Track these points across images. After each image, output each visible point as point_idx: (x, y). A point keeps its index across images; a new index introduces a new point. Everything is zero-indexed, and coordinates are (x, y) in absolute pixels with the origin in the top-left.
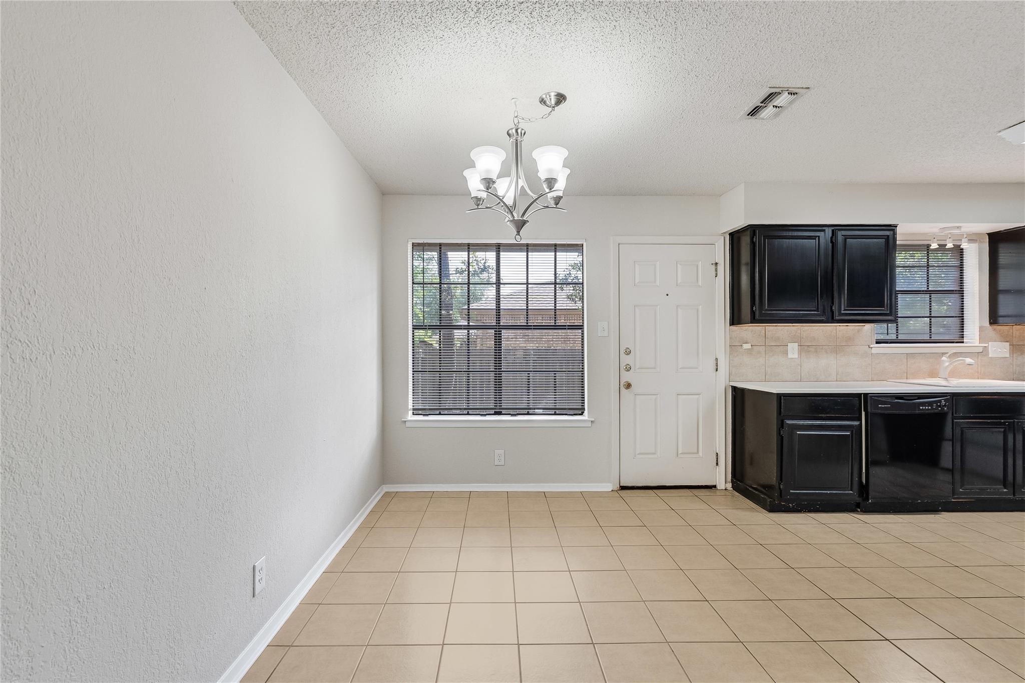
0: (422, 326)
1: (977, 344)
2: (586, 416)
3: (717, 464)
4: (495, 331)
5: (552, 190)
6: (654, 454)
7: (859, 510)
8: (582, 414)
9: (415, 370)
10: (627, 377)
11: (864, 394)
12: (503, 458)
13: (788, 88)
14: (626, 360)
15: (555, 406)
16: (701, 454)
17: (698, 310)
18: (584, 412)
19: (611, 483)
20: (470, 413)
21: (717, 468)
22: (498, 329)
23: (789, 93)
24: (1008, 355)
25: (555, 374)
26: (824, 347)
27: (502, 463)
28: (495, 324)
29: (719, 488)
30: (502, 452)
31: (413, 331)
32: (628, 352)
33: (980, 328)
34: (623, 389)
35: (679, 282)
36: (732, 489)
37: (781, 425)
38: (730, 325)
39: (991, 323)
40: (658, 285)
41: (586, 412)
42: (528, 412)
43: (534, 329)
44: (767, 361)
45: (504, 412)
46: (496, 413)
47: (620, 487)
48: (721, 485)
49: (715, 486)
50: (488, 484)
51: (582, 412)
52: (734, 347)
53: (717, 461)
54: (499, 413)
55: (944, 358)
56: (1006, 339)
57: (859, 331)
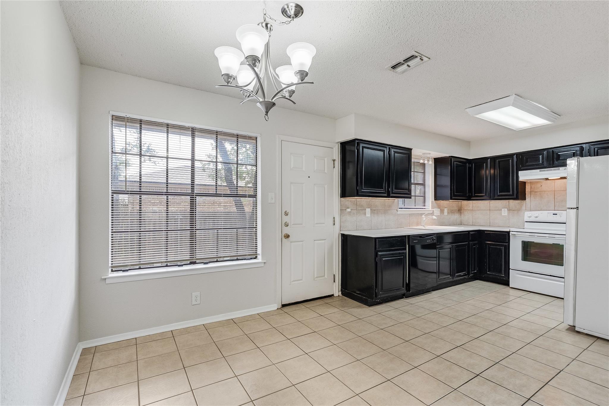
0: (125, 191)
1: (431, 209)
2: (260, 259)
3: (334, 281)
4: (191, 197)
5: (303, 81)
6: (301, 280)
7: (405, 297)
8: (256, 258)
9: (114, 231)
10: (286, 231)
11: (408, 235)
12: (199, 298)
13: (422, 55)
14: (286, 219)
15: (237, 254)
16: (326, 276)
17: (325, 188)
18: (257, 257)
19: (276, 304)
20: (168, 265)
21: (334, 284)
22: (193, 196)
23: (420, 58)
24: (439, 215)
25: (237, 230)
26: (380, 210)
27: (198, 302)
28: (190, 192)
29: (335, 296)
30: (198, 293)
31: (112, 195)
32: (286, 214)
33: (432, 202)
34: (283, 239)
35: (315, 169)
36: (342, 295)
37: (376, 255)
38: (341, 197)
39: (435, 200)
40: (304, 170)
41: (259, 257)
42: (217, 260)
43: (224, 196)
44: (357, 219)
45: (197, 261)
46: (191, 263)
47: (282, 305)
48: (336, 294)
49: (333, 295)
50: (186, 322)
51: (256, 257)
52: (342, 211)
53: (334, 279)
54: (194, 263)
55: (423, 216)
56: (439, 207)
57: (393, 202)
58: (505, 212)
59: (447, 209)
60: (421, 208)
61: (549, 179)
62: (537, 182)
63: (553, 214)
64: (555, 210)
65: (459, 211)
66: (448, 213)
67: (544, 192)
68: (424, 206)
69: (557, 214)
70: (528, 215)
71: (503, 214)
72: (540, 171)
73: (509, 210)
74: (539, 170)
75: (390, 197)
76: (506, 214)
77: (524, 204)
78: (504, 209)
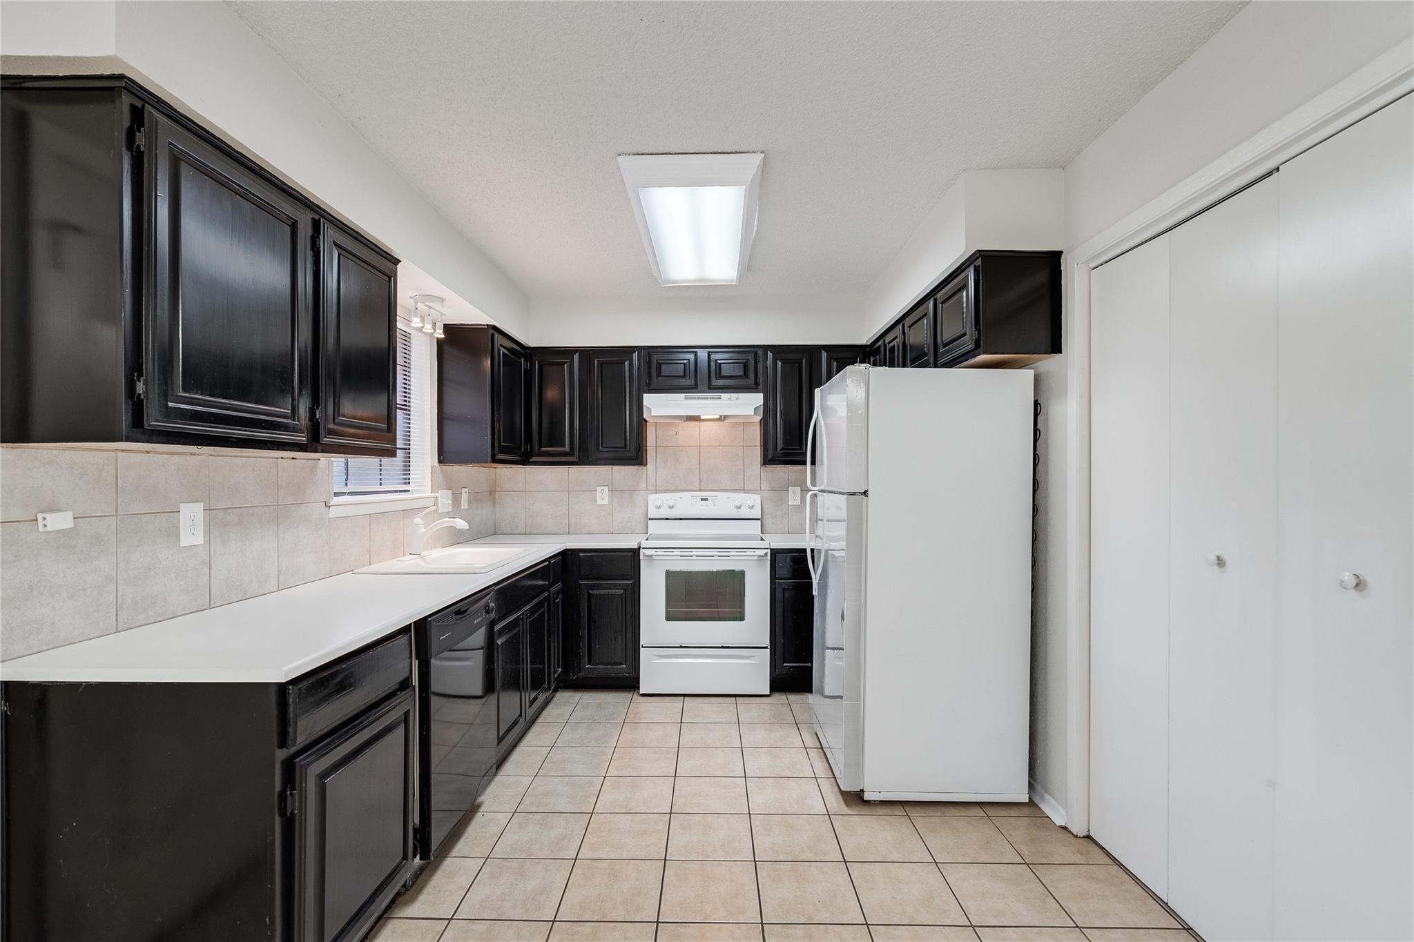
1: (426, 493)
11: (418, 622)
24: (451, 509)
33: (430, 468)
37: (288, 778)
39: (440, 461)
55: (417, 520)
56: (450, 484)
57: (313, 470)
58: (603, 497)
59: (467, 490)
60: (397, 491)
61: (702, 417)
62: (669, 424)
63: (702, 500)
64: (700, 490)
65: (491, 494)
66: (470, 502)
67: (681, 448)
68: (405, 483)
69: (707, 500)
70: (658, 503)
71: (600, 502)
72: (686, 398)
73: (612, 491)
74: (683, 395)
75: (320, 448)
76: (606, 502)
77: (644, 476)
78: (603, 488)
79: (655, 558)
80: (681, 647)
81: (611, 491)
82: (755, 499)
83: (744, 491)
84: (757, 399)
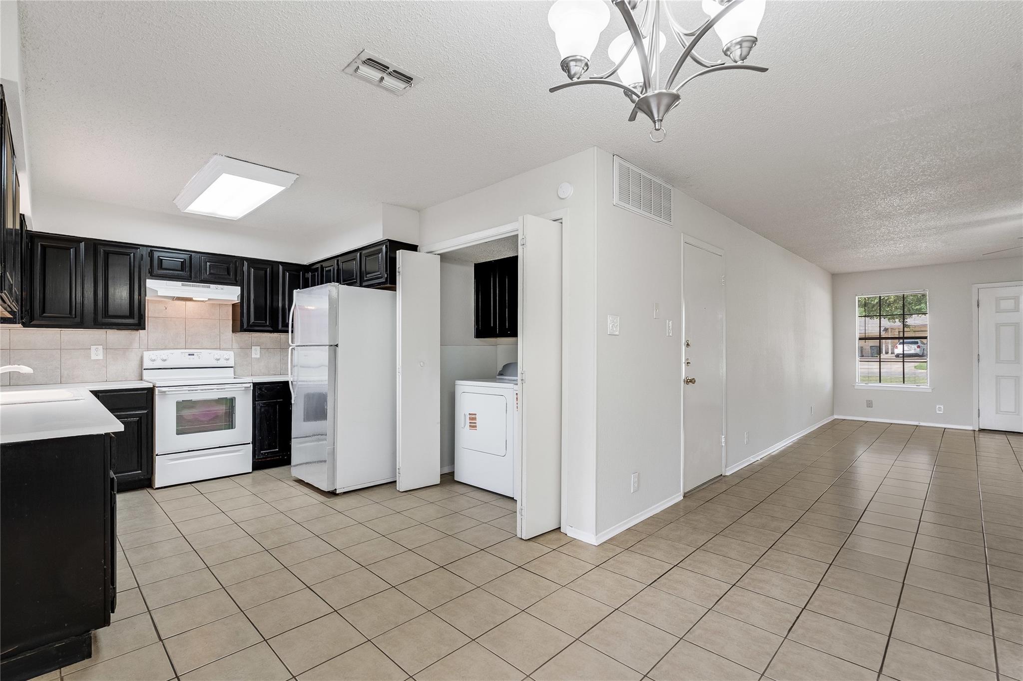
58: (97, 353)
61: (194, 299)
62: (160, 301)
63: (189, 355)
64: (186, 349)
67: (169, 319)
69: (193, 355)
70: (151, 358)
71: (93, 357)
72: (183, 285)
74: (180, 283)
76: (101, 357)
77: (137, 338)
78: (97, 347)
79: (167, 393)
80: (189, 451)
81: (106, 349)
82: (230, 355)
83: (220, 349)
84: (237, 290)
